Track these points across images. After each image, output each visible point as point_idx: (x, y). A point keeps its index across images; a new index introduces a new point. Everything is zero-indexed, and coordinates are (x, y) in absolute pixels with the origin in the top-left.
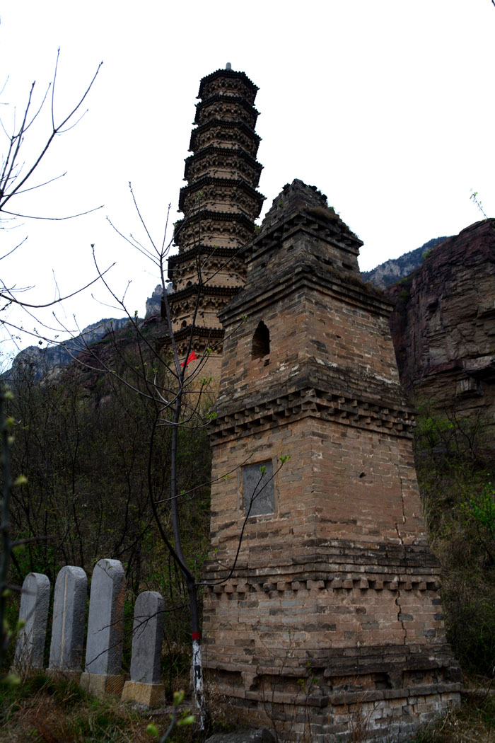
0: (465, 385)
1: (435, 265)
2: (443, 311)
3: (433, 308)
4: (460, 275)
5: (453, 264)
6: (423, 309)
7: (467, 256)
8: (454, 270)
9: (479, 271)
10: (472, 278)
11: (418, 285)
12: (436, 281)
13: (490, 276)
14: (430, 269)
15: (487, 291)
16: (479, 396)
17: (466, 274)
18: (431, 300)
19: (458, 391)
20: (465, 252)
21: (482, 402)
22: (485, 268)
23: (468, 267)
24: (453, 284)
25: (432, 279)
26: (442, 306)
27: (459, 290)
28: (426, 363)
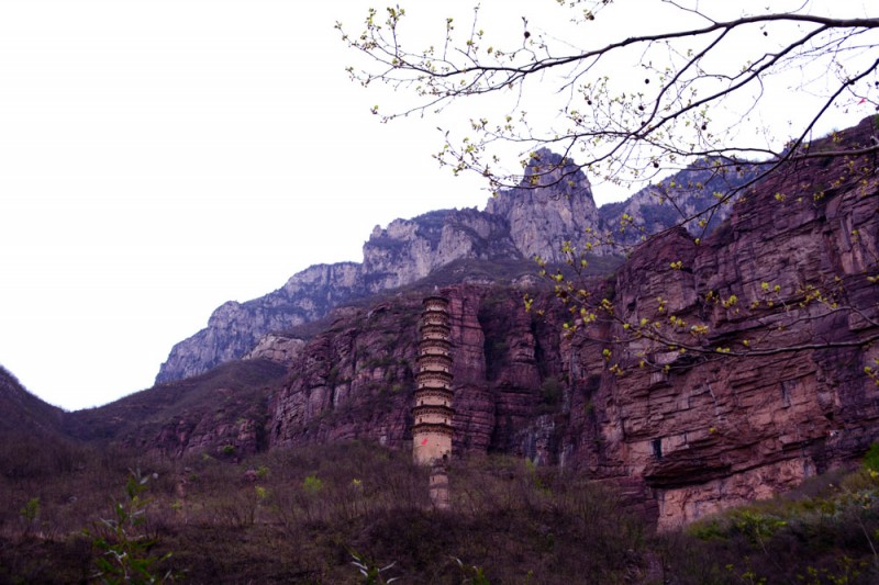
0: (657, 377)
1: (634, 268)
2: (640, 310)
3: (632, 306)
4: (652, 279)
5: (647, 269)
6: (624, 307)
7: (659, 261)
8: (647, 274)
9: (668, 276)
10: (663, 282)
11: (621, 283)
12: (635, 282)
13: (676, 281)
14: (629, 270)
15: (675, 294)
16: (669, 386)
17: (657, 278)
18: (630, 300)
19: (652, 382)
20: (656, 259)
21: (672, 392)
22: (672, 274)
23: (659, 272)
24: (646, 287)
25: (631, 280)
26: (638, 306)
27: (652, 292)
28: (626, 356)
